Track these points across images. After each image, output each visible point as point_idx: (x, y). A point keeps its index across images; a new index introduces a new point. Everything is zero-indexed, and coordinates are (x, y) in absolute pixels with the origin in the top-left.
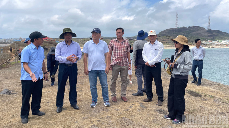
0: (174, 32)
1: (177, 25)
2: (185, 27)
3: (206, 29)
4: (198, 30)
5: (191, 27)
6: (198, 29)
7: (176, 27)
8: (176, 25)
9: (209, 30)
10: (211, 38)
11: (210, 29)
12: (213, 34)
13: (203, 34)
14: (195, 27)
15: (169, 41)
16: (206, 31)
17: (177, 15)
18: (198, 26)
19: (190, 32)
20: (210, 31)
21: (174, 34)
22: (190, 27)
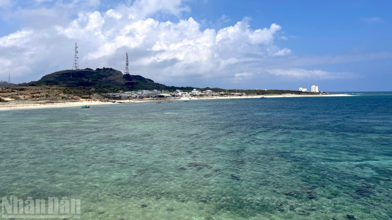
0: (71, 77)
1: (77, 65)
2: (90, 69)
3: (124, 73)
4: (111, 75)
5: (101, 69)
6: (111, 73)
7: (74, 69)
8: (75, 65)
9: (126, 75)
10: (129, 87)
11: (129, 74)
12: (133, 81)
13: (118, 81)
14: (107, 69)
15: (47, 94)
16: (122, 76)
17: (76, 47)
18: (111, 69)
19: (99, 78)
20: (128, 76)
21: (70, 80)
22: (98, 69)
